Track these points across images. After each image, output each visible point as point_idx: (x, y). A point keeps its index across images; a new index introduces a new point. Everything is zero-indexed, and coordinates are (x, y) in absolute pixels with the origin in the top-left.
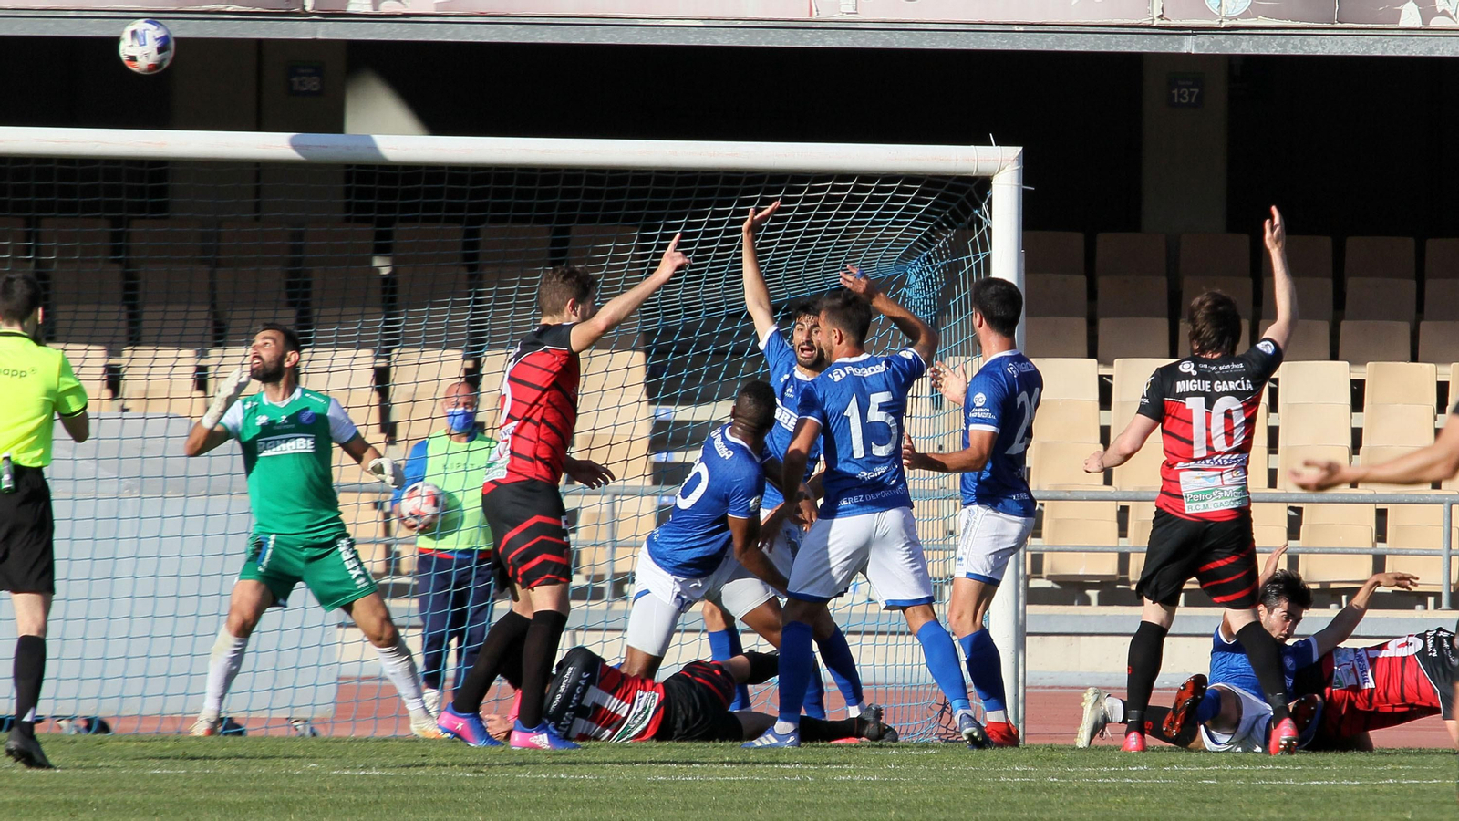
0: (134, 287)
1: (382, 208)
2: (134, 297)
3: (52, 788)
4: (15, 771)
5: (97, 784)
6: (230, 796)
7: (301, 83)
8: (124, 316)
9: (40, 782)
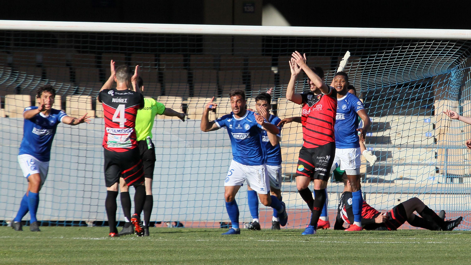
0: (192, 77)
1: (275, 51)
2: (191, 81)
3: (164, 246)
4: (152, 240)
5: (179, 244)
6: (224, 249)
7: (247, 9)
8: (188, 87)
9: (160, 244)
